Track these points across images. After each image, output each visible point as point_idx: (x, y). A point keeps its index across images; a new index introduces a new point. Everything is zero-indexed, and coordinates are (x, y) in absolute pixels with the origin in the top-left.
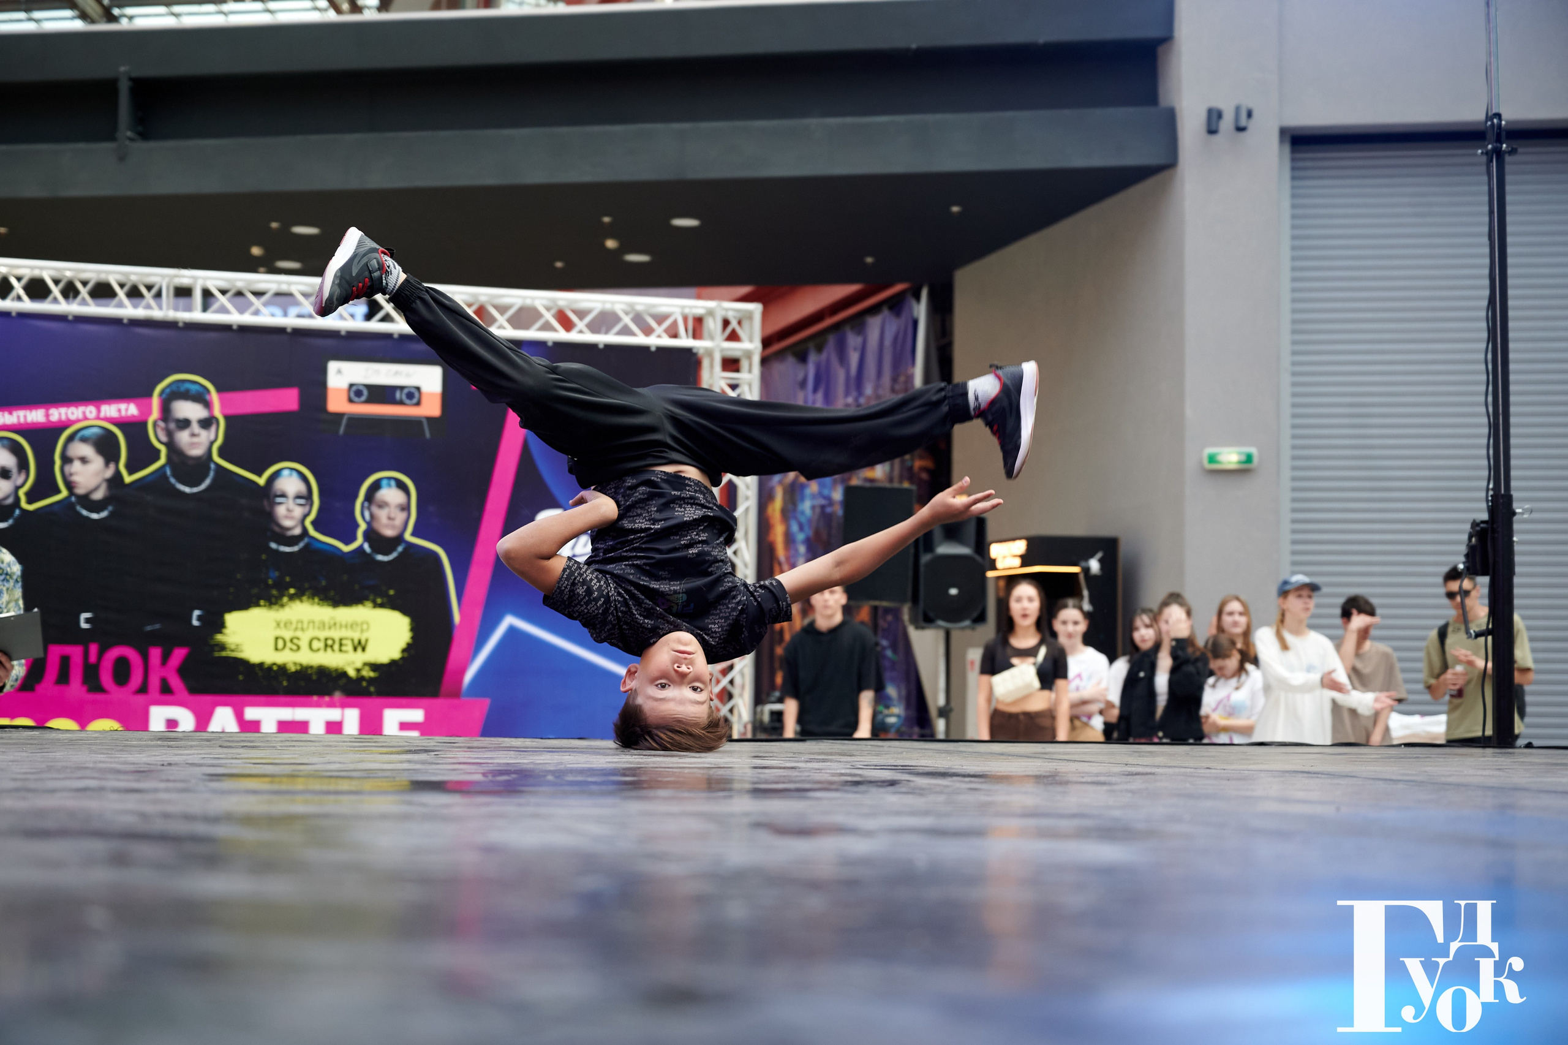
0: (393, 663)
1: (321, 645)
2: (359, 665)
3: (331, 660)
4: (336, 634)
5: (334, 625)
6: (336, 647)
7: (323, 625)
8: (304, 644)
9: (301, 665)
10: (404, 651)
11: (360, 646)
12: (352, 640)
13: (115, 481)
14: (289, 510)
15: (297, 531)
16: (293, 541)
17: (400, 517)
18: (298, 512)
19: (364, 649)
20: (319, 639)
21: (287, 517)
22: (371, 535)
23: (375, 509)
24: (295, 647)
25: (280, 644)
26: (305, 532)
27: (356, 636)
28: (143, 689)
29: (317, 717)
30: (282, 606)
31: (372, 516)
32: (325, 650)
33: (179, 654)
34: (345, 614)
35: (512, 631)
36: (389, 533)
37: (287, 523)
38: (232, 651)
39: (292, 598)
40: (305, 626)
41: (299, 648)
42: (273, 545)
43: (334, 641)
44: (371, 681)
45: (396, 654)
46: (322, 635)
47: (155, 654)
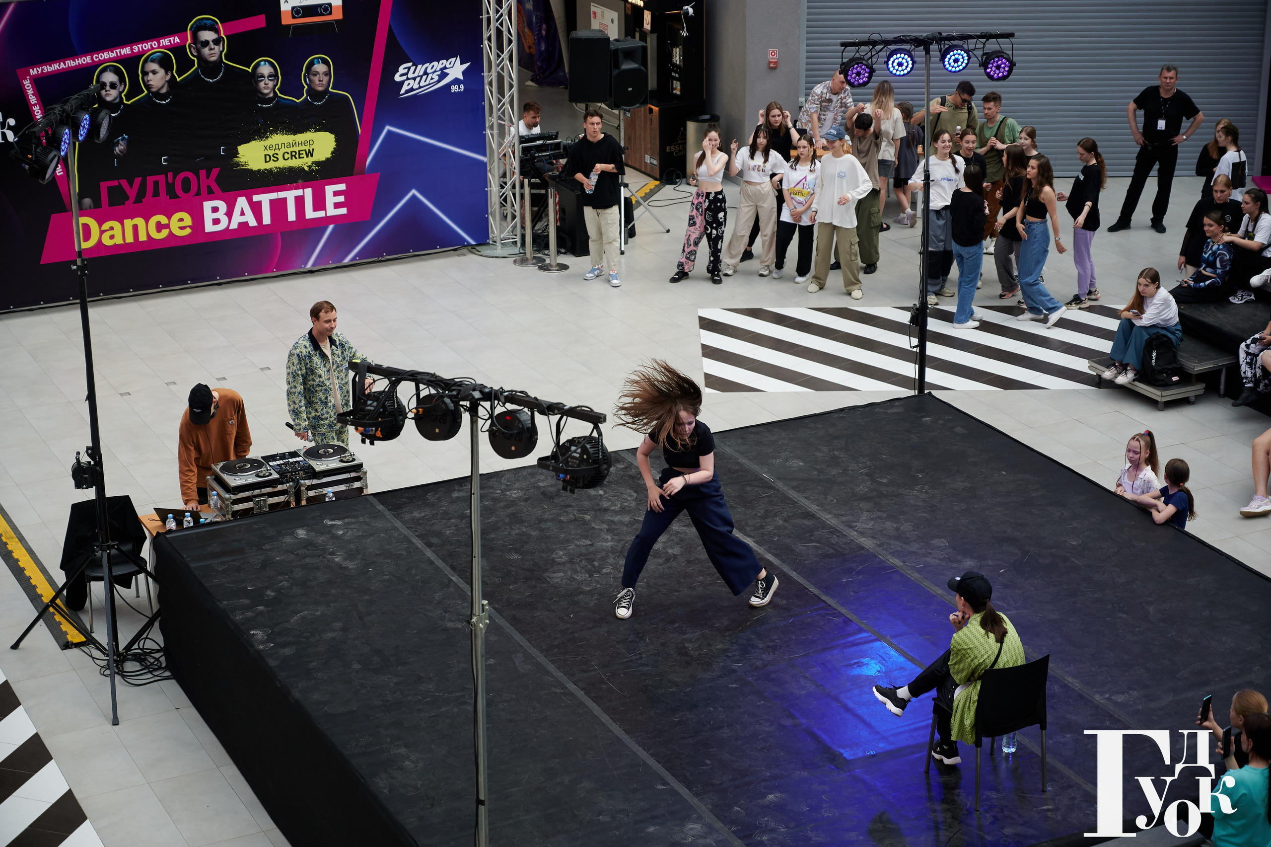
0: (328, 159)
1: (289, 156)
2: (310, 164)
3: (295, 163)
4: (296, 149)
5: (296, 144)
6: (297, 156)
7: (289, 145)
8: (280, 157)
9: (279, 168)
10: (332, 153)
11: (310, 153)
12: (305, 151)
13: (172, 82)
14: (266, 84)
15: (271, 95)
16: (269, 101)
17: (326, 79)
18: (271, 84)
19: (312, 156)
20: (288, 153)
21: (265, 88)
22: (312, 92)
23: (312, 77)
24: (275, 159)
25: (268, 157)
26: (275, 93)
27: (307, 148)
28: (198, 194)
29: (290, 196)
30: (267, 138)
31: (309, 80)
32: (292, 159)
33: (215, 171)
34: (300, 137)
35: (389, 132)
36: (320, 89)
37: (266, 91)
38: (243, 165)
39: (272, 133)
40: (280, 147)
41: (278, 159)
42: (259, 105)
43: (296, 152)
44: (317, 171)
45: (329, 156)
46: (289, 150)
47: (202, 173)
